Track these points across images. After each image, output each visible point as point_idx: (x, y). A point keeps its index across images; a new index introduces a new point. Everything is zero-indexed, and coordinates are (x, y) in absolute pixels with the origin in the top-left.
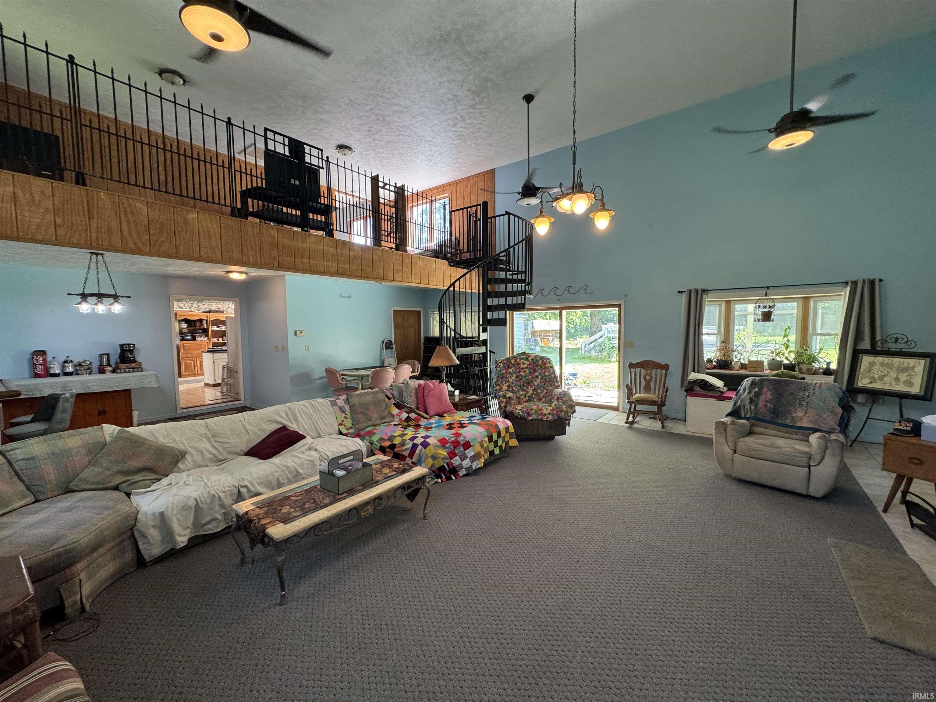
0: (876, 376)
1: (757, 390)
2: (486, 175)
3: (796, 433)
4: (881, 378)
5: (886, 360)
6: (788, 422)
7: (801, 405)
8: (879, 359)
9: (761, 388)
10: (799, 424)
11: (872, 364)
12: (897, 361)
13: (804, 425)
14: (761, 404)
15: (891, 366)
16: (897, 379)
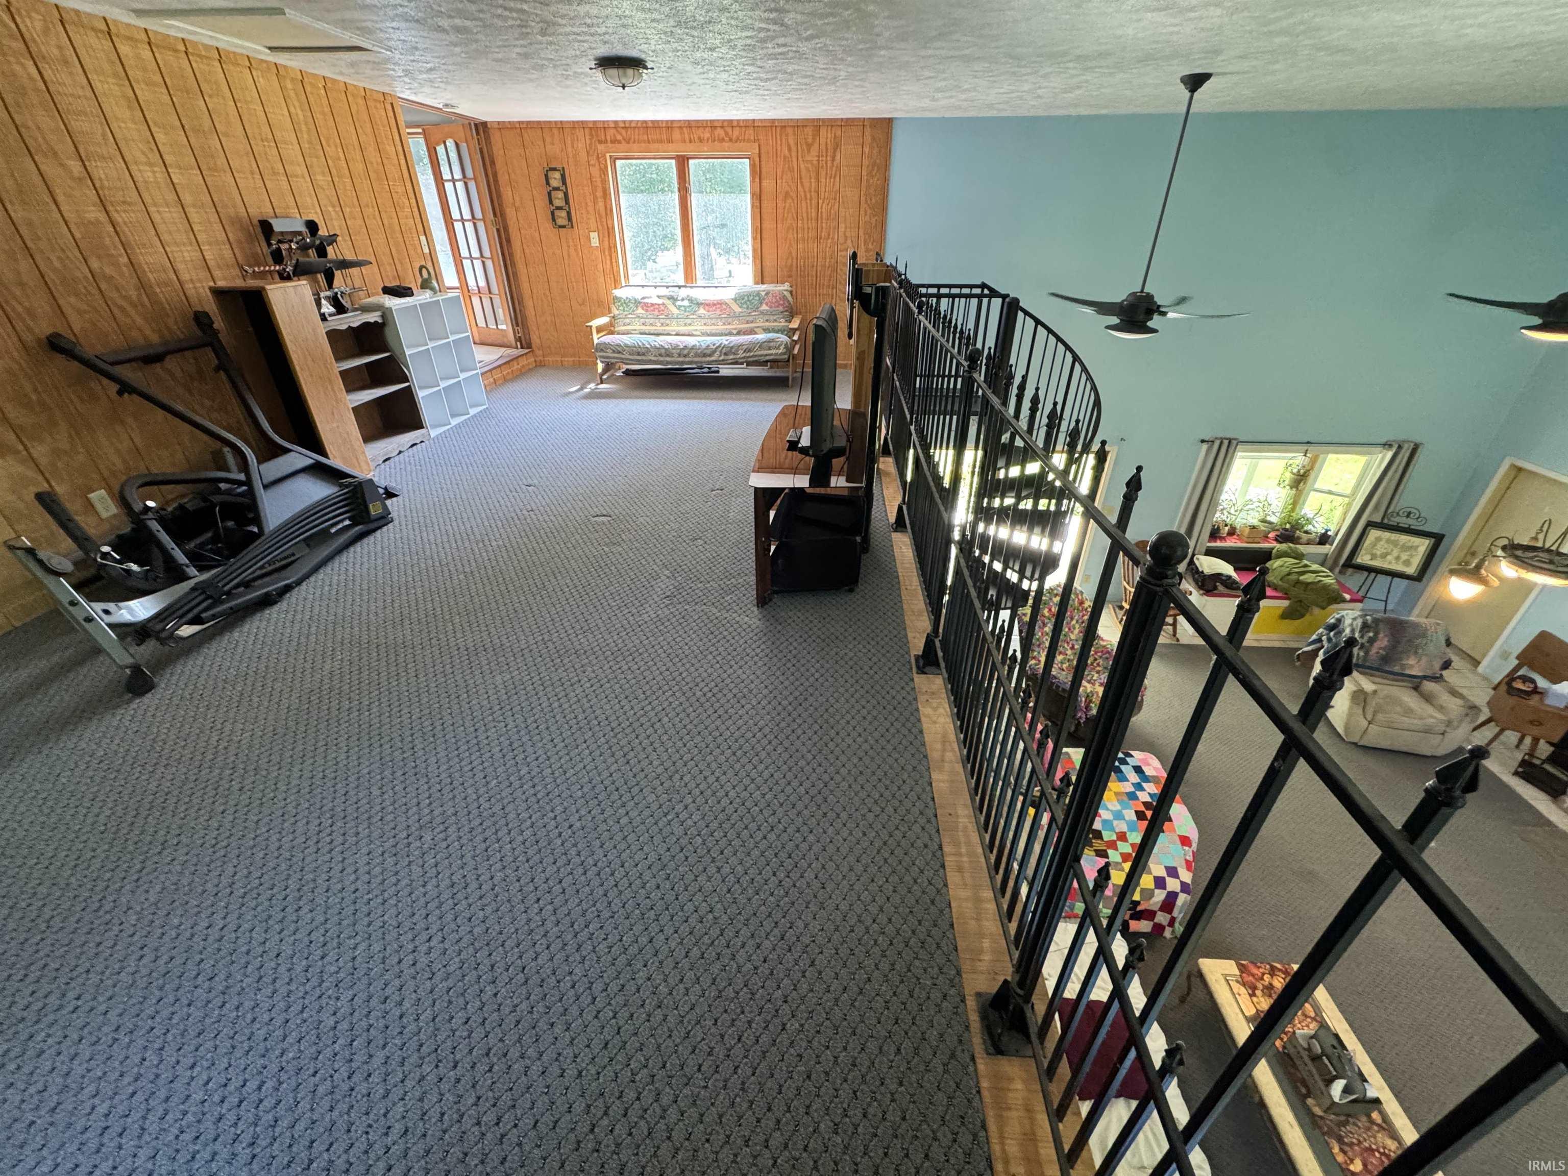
0: (1379, 553)
1: (1371, 634)
2: (868, 130)
3: (1403, 681)
4: (1384, 556)
5: (1394, 536)
6: (1397, 669)
7: (1416, 653)
8: (1387, 535)
9: (1376, 634)
10: (1407, 672)
11: (1378, 539)
12: (1404, 538)
13: (1414, 673)
14: (1374, 651)
15: (1395, 543)
16: (1398, 558)
